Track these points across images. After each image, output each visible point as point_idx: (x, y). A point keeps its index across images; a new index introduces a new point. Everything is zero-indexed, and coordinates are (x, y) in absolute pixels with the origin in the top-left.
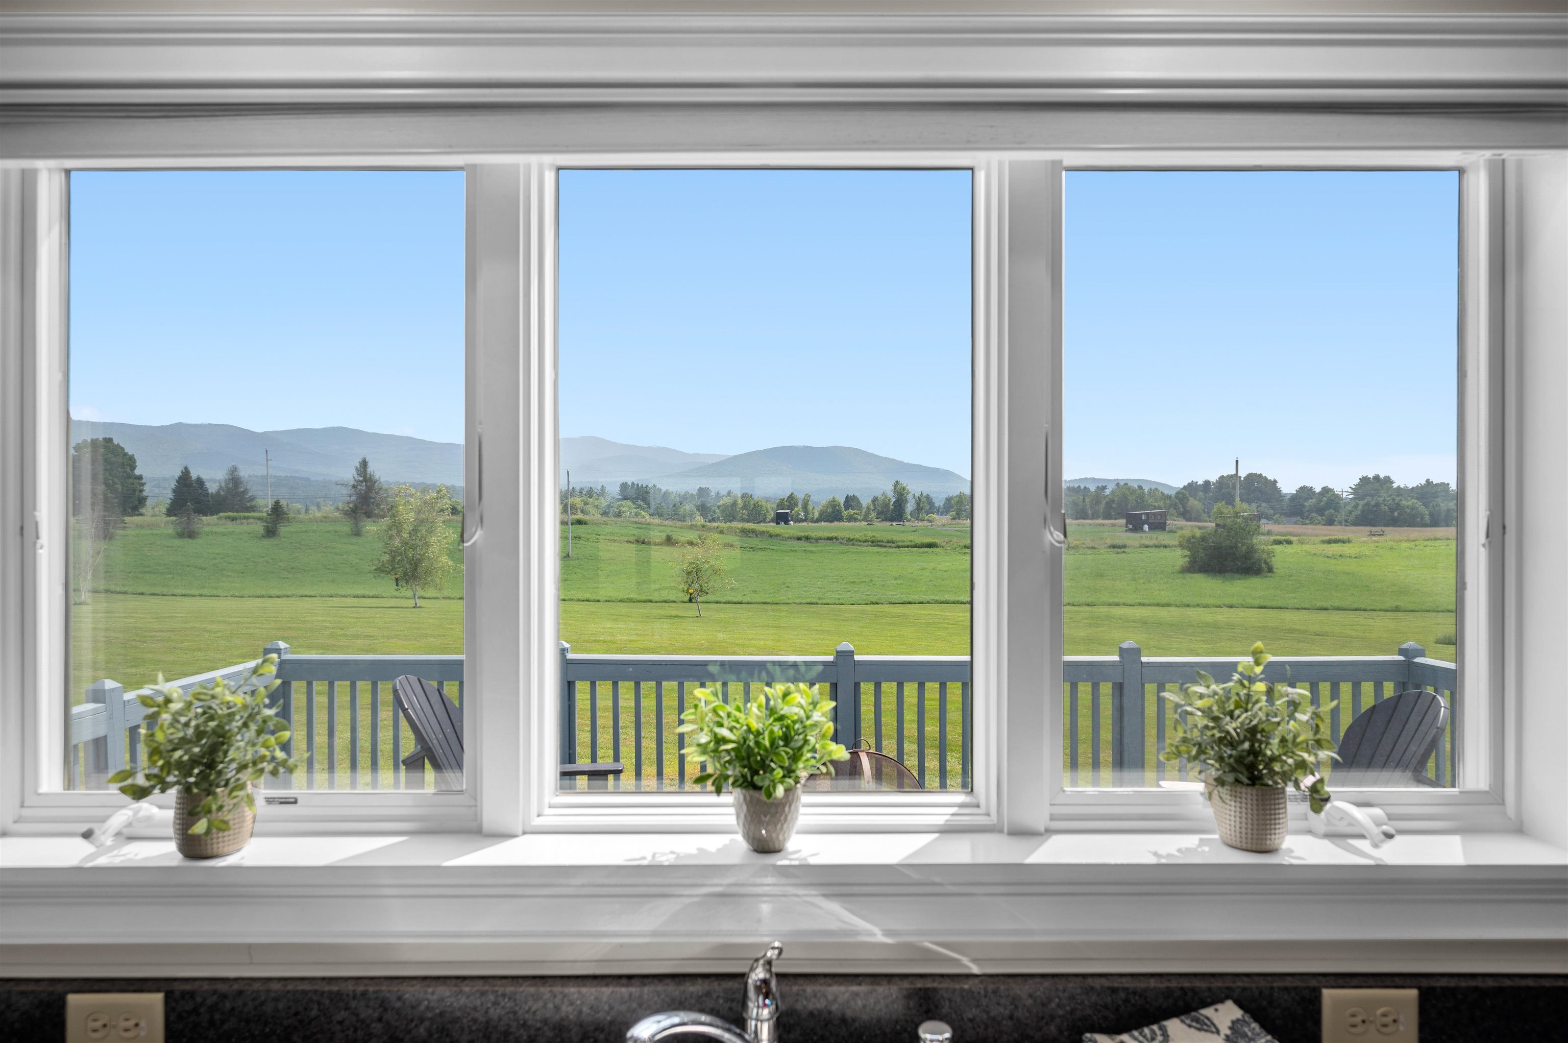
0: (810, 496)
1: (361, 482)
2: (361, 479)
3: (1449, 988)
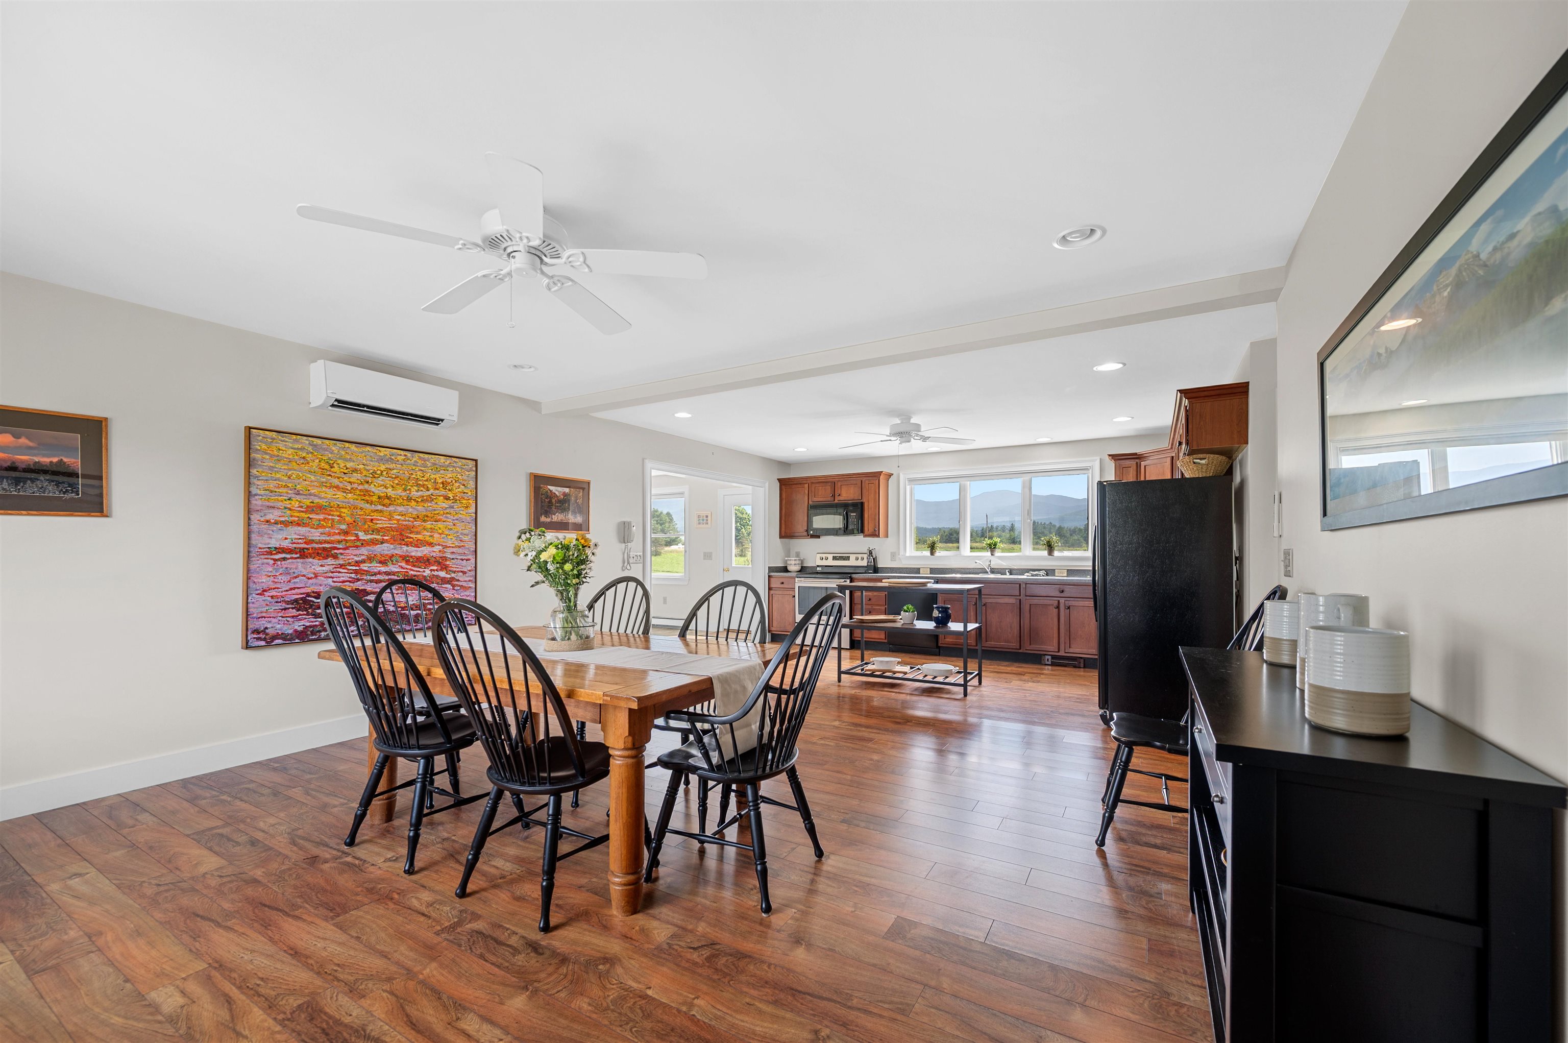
3: (1071, 570)
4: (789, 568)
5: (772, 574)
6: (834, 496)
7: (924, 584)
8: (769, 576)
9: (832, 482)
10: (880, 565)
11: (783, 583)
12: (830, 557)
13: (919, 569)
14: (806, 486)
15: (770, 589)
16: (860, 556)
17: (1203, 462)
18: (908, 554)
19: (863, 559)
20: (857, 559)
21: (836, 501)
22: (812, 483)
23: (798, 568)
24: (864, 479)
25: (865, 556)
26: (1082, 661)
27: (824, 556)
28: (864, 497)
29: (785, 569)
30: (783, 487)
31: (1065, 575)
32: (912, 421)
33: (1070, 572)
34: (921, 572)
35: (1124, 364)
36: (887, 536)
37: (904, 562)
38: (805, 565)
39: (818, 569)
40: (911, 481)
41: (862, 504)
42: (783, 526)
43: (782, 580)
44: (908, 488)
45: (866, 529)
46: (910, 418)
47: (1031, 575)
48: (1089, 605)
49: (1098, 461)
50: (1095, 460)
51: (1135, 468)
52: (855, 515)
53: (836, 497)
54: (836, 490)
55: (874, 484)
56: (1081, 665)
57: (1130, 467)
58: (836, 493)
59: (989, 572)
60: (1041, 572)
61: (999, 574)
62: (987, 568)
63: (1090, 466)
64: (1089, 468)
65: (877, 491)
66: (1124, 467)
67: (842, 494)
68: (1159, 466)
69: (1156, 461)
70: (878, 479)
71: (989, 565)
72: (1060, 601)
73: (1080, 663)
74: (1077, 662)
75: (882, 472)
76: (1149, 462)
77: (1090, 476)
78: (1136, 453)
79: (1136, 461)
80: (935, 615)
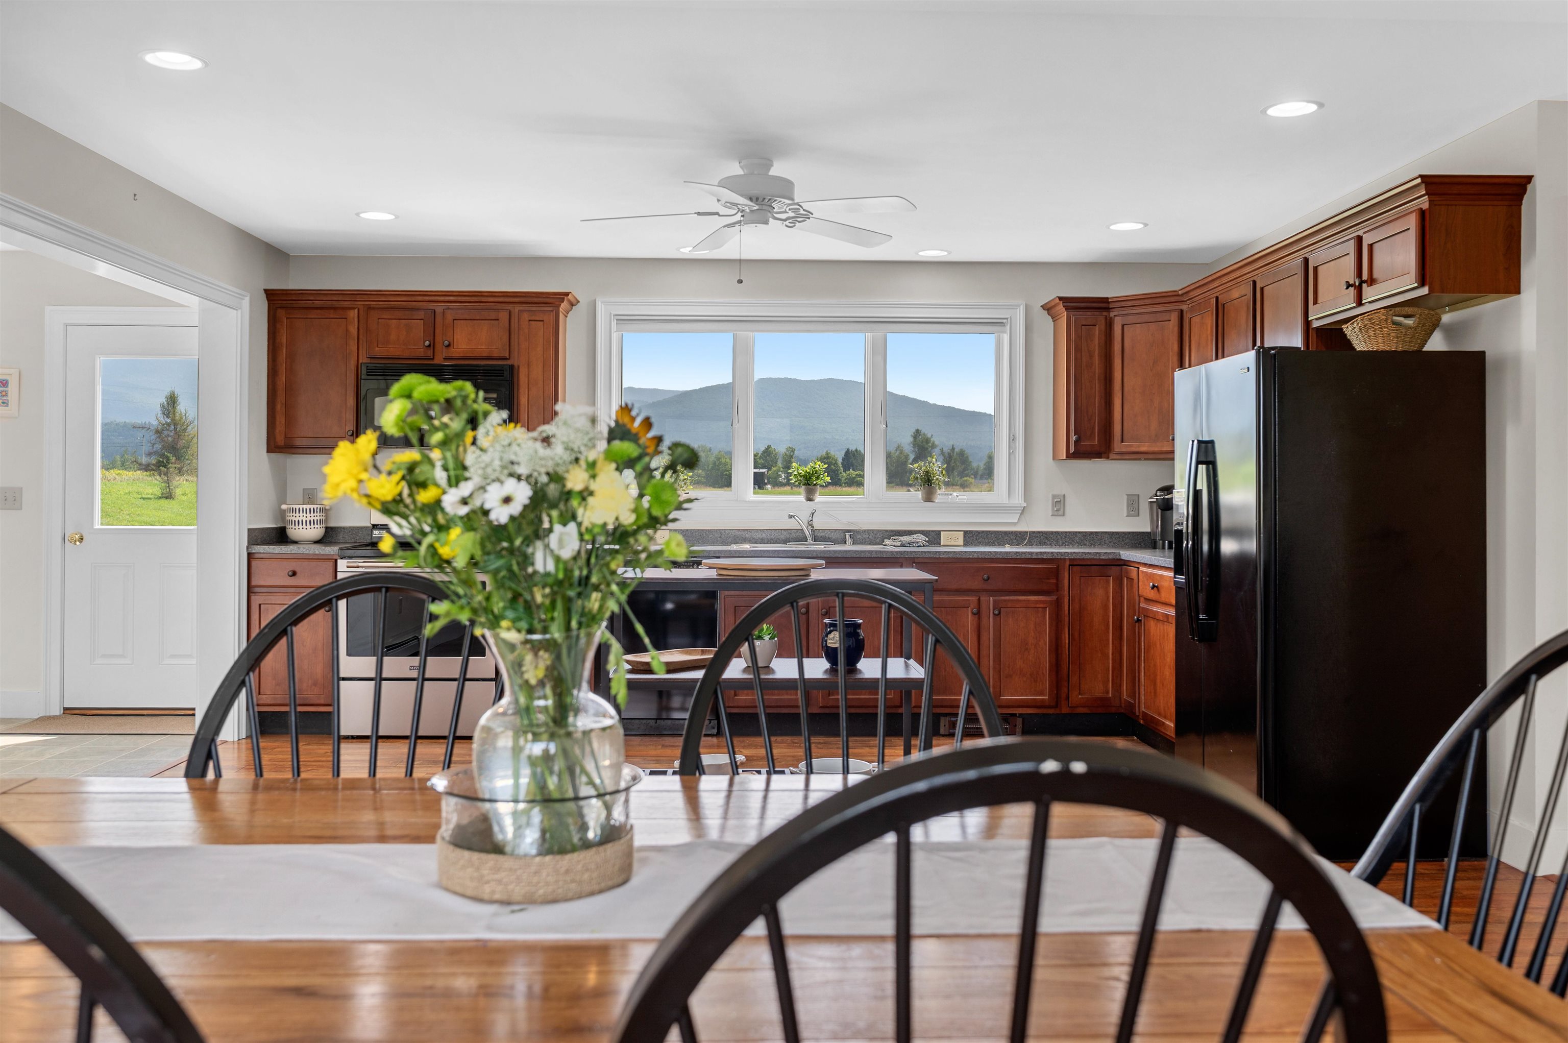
0: (793, 451)
1: (169, 425)
2: (169, 421)
3: (971, 532)
4: (295, 532)
5: (259, 549)
6: (432, 346)
7: (806, 570)
8: (249, 554)
9: (425, 309)
11: (294, 574)
14: (353, 314)
15: (251, 590)
17: (1409, 322)
21: (440, 361)
22: (370, 308)
23: (316, 532)
26: (1019, 721)
28: (515, 353)
29: (280, 536)
30: (281, 313)
31: (961, 542)
32: (773, 172)
33: (971, 537)
35: (1321, 105)
38: (332, 524)
40: (624, 320)
41: (513, 371)
42: (280, 419)
43: (293, 565)
44: (615, 336)
46: (769, 165)
47: (899, 544)
48: (1038, 606)
49: (1022, 309)
50: (1015, 307)
51: (1103, 327)
52: (494, 399)
53: (439, 346)
54: (438, 331)
55: (543, 321)
56: (1017, 730)
57: (1096, 325)
58: (438, 338)
59: (809, 539)
60: (915, 536)
61: (831, 543)
62: (805, 529)
63: (1007, 319)
64: (1004, 321)
65: (553, 339)
66: (1084, 324)
67: (455, 340)
68: (1153, 326)
69: (1146, 318)
70: (551, 309)
71: (810, 523)
72: (981, 598)
73: (1016, 726)
74: (1009, 724)
75: (567, 294)
76: (1131, 319)
77: (1006, 338)
78: (1107, 298)
79: (1105, 314)
80: (832, 643)
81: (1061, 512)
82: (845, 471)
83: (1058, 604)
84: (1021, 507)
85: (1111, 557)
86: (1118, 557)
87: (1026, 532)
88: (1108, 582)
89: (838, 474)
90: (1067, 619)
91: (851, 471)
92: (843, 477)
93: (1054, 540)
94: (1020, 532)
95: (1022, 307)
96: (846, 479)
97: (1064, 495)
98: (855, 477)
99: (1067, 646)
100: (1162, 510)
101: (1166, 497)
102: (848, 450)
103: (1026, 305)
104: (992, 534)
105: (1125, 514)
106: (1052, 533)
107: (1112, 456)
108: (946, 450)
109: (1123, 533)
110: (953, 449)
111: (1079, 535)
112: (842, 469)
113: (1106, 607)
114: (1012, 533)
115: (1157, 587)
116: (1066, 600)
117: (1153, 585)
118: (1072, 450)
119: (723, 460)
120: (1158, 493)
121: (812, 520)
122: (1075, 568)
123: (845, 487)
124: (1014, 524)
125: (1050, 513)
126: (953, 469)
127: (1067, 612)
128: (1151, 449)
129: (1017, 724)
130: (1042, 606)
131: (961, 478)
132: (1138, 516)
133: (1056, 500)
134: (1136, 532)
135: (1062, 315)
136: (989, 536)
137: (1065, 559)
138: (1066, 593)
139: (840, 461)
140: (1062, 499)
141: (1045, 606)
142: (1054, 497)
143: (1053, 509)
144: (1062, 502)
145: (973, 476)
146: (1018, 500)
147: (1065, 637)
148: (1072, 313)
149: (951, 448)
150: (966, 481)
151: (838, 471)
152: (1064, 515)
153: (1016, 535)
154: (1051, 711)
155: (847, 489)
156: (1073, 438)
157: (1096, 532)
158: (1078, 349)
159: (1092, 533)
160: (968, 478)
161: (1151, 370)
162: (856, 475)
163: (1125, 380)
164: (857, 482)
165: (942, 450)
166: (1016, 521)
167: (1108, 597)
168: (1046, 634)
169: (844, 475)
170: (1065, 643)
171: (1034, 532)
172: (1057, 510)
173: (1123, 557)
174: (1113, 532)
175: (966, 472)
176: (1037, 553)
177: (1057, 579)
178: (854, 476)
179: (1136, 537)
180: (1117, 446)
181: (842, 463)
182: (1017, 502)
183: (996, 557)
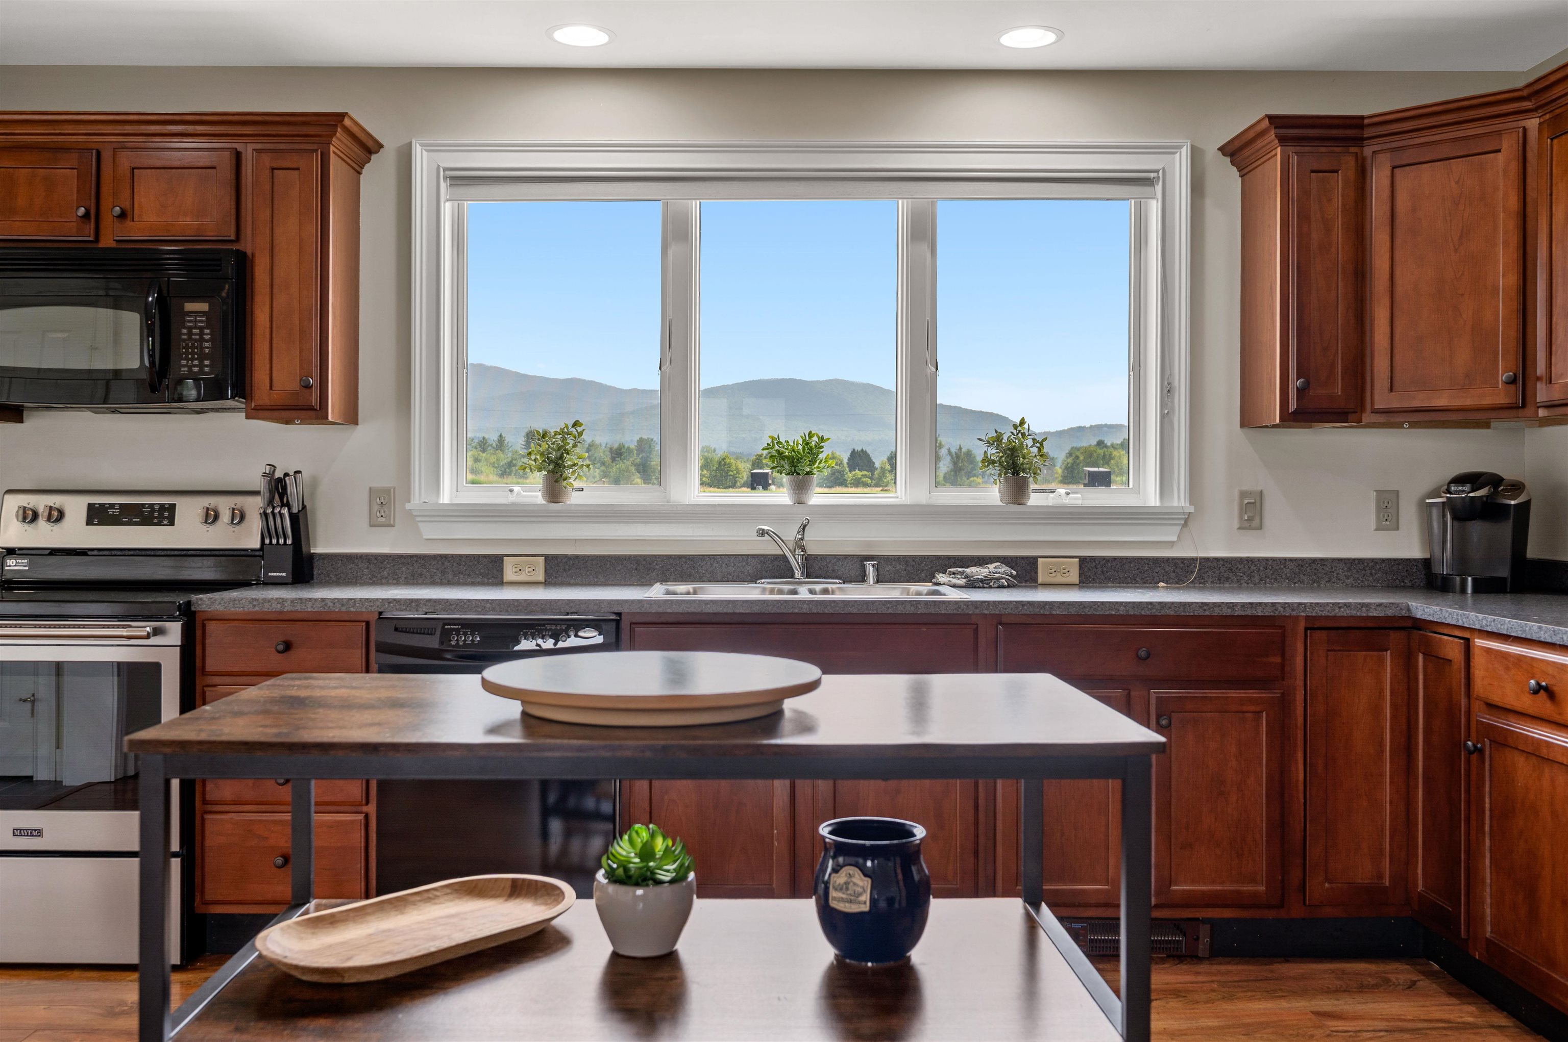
3: (1093, 559)
6: (94, 216)
9: (83, 150)
10: (321, 547)
12: (76, 508)
13: (496, 562)
16: (224, 505)
18: (446, 497)
19: (239, 517)
20: (212, 517)
21: (107, 242)
24: (248, 150)
25: (254, 506)
26: (1204, 930)
27: (41, 502)
28: (247, 231)
31: (1074, 577)
33: (1092, 570)
34: (509, 574)
36: (352, 417)
37: (430, 531)
39: (11, 564)
40: (462, 178)
41: (243, 263)
44: (447, 209)
45: (260, 376)
47: (962, 582)
48: (1245, 708)
49: (1184, 153)
50: (1170, 150)
51: (1352, 174)
52: (203, 313)
53: (107, 220)
54: (106, 190)
55: (298, 169)
56: (1201, 947)
57: (1337, 171)
58: (106, 203)
59: (798, 574)
60: (991, 566)
61: (837, 581)
62: (789, 555)
63: (1157, 171)
64: (1152, 175)
65: (316, 203)
66: (1315, 168)
67: (136, 206)
68: (1458, 166)
69: (1446, 150)
70: (314, 147)
71: (800, 544)
72: (1133, 693)
73: (1197, 939)
74: (1185, 935)
75: (342, 116)
76: (1406, 157)
77: (1154, 208)
78: (1362, 118)
79: (1353, 149)
80: (841, 900)
81: (1256, 522)
82: (850, 471)
83: (1284, 705)
84: (1184, 513)
85: (1390, 613)
86: (1404, 613)
87: (1194, 560)
88: (1381, 661)
89: (844, 475)
90: (1300, 734)
91: (857, 471)
92: (848, 477)
93: (1244, 573)
94: (1183, 560)
95: (1184, 150)
96: (852, 480)
97: (1261, 492)
98: (861, 478)
99: (1301, 787)
100: (1455, 518)
101: (1471, 495)
102: (854, 450)
103: (1192, 146)
104: (1130, 563)
105: (1373, 525)
106: (1241, 560)
107: (1367, 417)
108: (953, 450)
109: (1373, 560)
110: (960, 449)
111: (1291, 565)
112: (847, 469)
113: (1376, 710)
114: (1167, 560)
115: (1546, 689)
116: (1300, 697)
117: (1538, 684)
118: (1293, 406)
119: (728, 461)
120: (1453, 488)
121: (802, 539)
122: (1319, 635)
123: (851, 487)
124: (1171, 544)
125: (1236, 523)
126: (961, 469)
127: (1300, 720)
128: (1457, 403)
129: (1201, 936)
130: (1252, 708)
131: (968, 479)
132: (1397, 529)
133: (1246, 501)
134: (1395, 560)
135: (1273, 153)
136: (1127, 567)
137: (1297, 617)
138: (1300, 683)
139: (845, 461)
140: (1258, 499)
141: (1258, 709)
142: (1243, 494)
143: (1241, 517)
144: (1258, 504)
145: (981, 477)
146: (1179, 501)
147: (1297, 769)
148: (1291, 150)
149: (958, 448)
150: (973, 481)
151: (843, 471)
152: (1260, 527)
153: (1176, 565)
154: (1270, 914)
155: (853, 490)
156: (1295, 383)
157: (1322, 560)
158: (1304, 217)
159: (1314, 561)
160: (975, 478)
161: (1456, 250)
162: (862, 475)
163: (1398, 272)
164: (863, 482)
165: (949, 450)
166: (1175, 539)
167: (1381, 692)
168: (1261, 764)
169: (849, 476)
170: (1297, 781)
171: (1207, 559)
172: (1250, 519)
173: (1419, 614)
174: (1354, 560)
175: (974, 472)
176: (1243, 605)
177: (1283, 656)
178: (860, 476)
179: (1395, 568)
180: (1381, 398)
181: (847, 463)
182: (1175, 504)
183: (1163, 612)
